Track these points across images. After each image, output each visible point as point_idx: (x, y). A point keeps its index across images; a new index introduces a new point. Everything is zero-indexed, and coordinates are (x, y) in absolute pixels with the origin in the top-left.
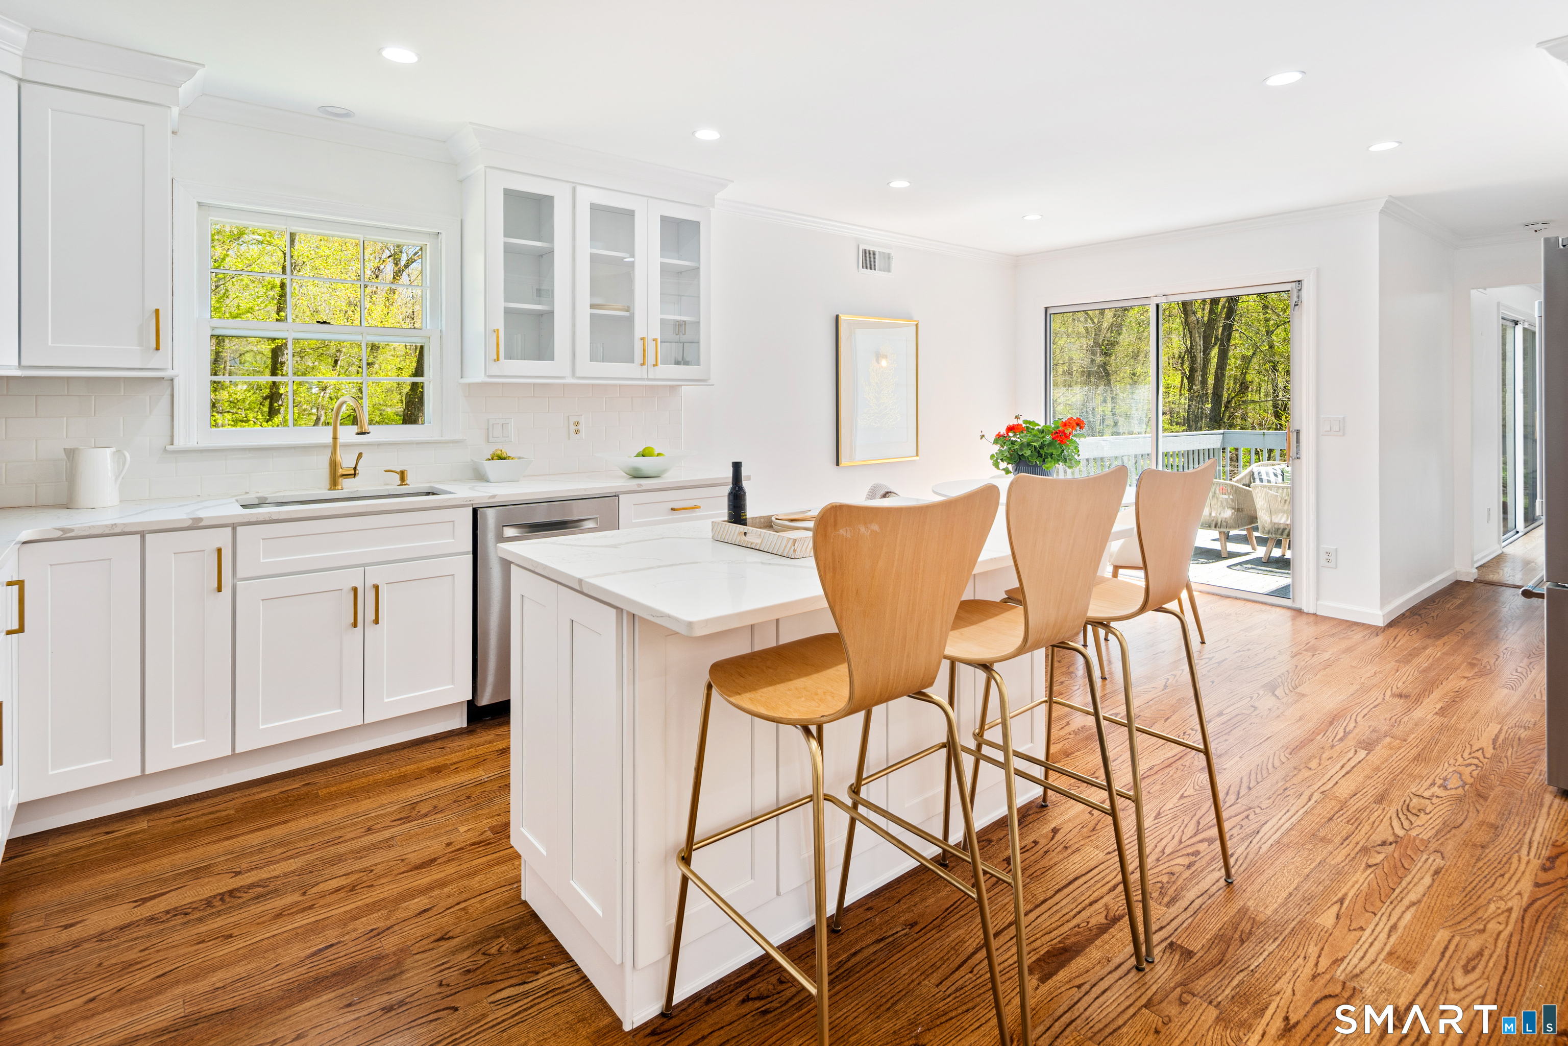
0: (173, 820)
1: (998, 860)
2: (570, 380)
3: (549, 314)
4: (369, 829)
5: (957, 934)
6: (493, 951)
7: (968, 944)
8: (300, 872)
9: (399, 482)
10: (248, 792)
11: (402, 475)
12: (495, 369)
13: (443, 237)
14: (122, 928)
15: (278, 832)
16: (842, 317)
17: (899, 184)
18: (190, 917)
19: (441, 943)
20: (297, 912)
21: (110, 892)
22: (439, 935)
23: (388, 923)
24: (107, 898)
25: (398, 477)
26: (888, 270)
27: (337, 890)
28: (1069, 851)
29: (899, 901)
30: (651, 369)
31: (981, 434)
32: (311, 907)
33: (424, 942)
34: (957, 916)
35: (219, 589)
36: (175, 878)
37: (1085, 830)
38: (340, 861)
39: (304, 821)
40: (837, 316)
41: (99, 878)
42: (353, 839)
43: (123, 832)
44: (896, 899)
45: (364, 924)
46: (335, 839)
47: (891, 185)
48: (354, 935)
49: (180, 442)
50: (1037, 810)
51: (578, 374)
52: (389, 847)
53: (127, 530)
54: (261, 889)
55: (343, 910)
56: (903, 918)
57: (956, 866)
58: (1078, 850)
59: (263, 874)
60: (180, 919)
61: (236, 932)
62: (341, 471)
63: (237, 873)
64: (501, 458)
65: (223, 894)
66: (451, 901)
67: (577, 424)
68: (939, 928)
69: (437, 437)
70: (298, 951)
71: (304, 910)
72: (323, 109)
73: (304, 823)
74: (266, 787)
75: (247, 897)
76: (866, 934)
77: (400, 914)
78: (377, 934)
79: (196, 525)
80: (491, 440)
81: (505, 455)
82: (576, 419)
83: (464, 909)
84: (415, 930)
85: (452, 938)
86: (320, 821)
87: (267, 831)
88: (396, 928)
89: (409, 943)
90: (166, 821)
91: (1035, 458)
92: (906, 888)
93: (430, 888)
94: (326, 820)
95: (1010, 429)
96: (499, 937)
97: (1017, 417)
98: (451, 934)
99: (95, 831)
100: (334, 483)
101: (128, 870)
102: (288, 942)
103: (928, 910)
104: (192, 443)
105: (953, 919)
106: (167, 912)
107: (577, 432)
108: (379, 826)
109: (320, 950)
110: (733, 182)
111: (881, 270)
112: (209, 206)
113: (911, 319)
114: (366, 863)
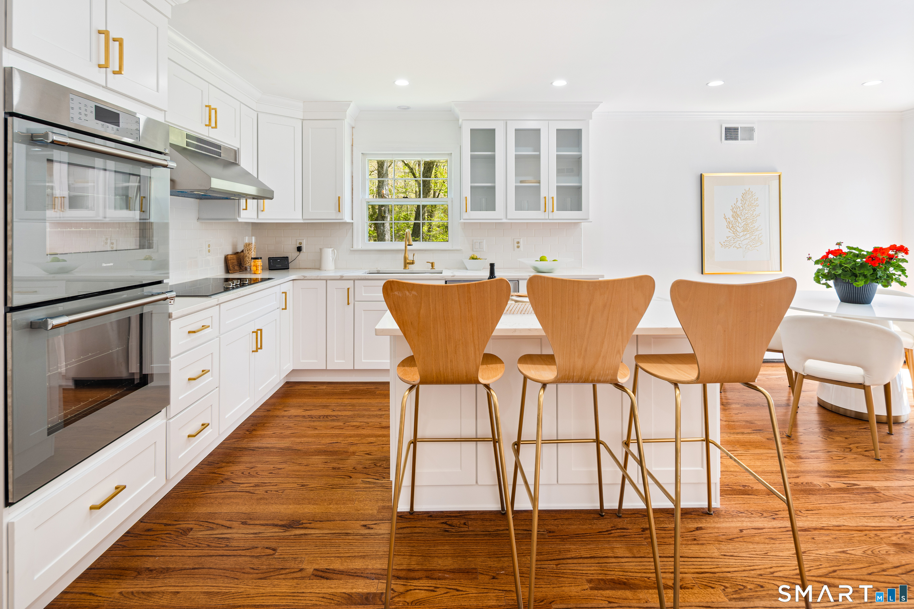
0: (332, 388)
1: (639, 526)
2: (504, 221)
3: (493, 188)
4: (380, 409)
5: (570, 547)
6: (378, 465)
7: (570, 553)
8: (348, 416)
9: (431, 268)
10: (358, 385)
11: (432, 264)
12: (465, 216)
13: (453, 154)
14: (296, 416)
15: (355, 401)
16: (705, 175)
17: (715, 83)
18: (313, 419)
19: (366, 455)
20: (337, 429)
21: (302, 405)
22: (368, 452)
23: (358, 442)
24: (299, 406)
25: (431, 265)
26: (751, 138)
27: (354, 426)
28: (695, 542)
29: (556, 519)
30: (551, 214)
31: (808, 256)
32: (342, 429)
33: (362, 453)
34: (580, 540)
35: (348, 304)
36: (318, 406)
37: (723, 537)
38: (363, 417)
39: (365, 400)
40: (701, 174)
41: (303, 400)
42: (372, 411)
43: (318, 388)
44: (555, 518)
45: (351, 440)
46: (368, 409)
47: (709, 85)
48: (346, 442)
49: (355, 247)
50: (701, 514)
51: (508, 217)
52: (380, 417)
53: (321, 278)
54: (335, 418)
55: (350, 433)
56: (549, 527)
57: (608, 518)
58: (702, 544)
59: (340, 413)
60: (310, 419)
61: (318, 428)
62: (408, 261)
63: (334, 411)
64: (473, 259)
65: (325, 415)
66: (382, 443)
67: (518, 243)
68: (563, 540)
69: (450, 248)
70: (328, 440)
71: (340, 429)
72: (399, 107)
73: (364, 401)
74: (364, 385)
75: (330, 418)
76: (522, 525)
77: (364, 441)
78: (352, 444)
79: (341, 279)
80: (474, 250)
81: (475, 257)
82: (518, 240)
83: (383, 447)
84: (363, 448)
85: (371, 455)
86: (368, 402)
87: (352, 400)
88: (358, 445)
89: (357, 451)
90: (330, 388)
91: (848, 276)
92: (566, 516)
93: (379, 436)
94: (371, 402)
95: (829, 252)
96: (384, 461)
97: (839, 244)
98: (371, 454)
99: (312, 385)
100: (405, 267)
101: (310, 400)
102: (328, 437)
103: (567, 530)
104: (360, 247)
105: (575, 540)
106: (309, 416)
107: (518, 247)
108: (384, 409)
109: (333, 443)
110: (602, 102)
111: (743, 139)
112: (366, 154)
113: (775, 171)
114: (369, 420)
